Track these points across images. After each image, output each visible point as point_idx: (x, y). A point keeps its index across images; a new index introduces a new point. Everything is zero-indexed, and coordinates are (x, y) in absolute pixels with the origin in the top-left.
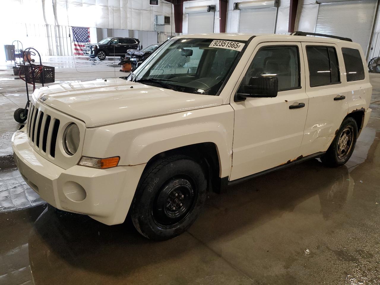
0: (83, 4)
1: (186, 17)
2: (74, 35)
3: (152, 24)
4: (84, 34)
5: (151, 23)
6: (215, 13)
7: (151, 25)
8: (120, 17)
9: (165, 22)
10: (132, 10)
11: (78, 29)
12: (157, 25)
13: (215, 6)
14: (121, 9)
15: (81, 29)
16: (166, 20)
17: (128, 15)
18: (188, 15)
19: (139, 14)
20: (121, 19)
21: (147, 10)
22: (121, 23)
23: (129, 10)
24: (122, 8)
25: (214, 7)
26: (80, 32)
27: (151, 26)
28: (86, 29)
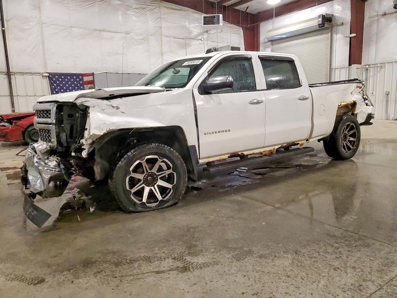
0: (72, 28)
1: (266, 47)
8: (149, 51)
11: (63, 77)
13: (332, 15)
14: (150, 37)
15: (69, 77)
18: (270, 43)
20: (151, 55)
21: (198, 40)
23: (165, 39)
24: (151, 35)
25: (331, 18)
28: (80, 77)
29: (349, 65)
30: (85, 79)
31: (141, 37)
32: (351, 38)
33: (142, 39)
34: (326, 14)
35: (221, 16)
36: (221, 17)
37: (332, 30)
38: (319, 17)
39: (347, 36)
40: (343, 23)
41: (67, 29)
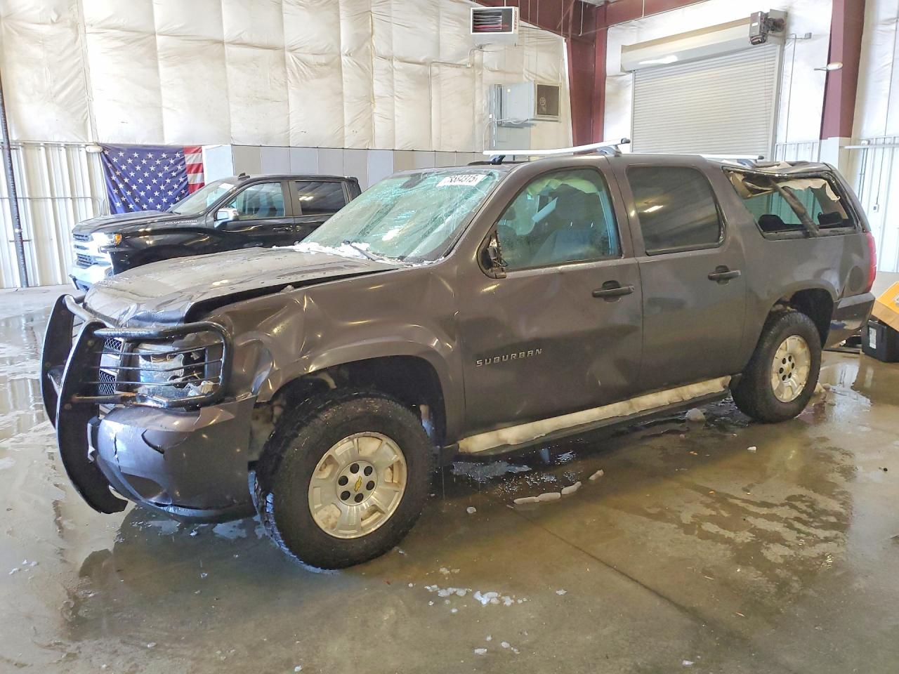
0: (157, 36)
1: (620, 87)
2: (113, 182)
3: (480, 122)
4: (167, 175)
5: (477, 118)
6: (782, 50)
7: (474, 126)
8: (341, 93)
9: (540, 111)
10: (396, 64)
11: (136, 155)
12: (500, 125)
13: (786, 14)
14: (344, 59)
15: (150, 156)
16: (543, 100)
17: (378, 88)
18: (630, 76)
19: (424, 81)
20: (345, 104)
21: (459, 66)
22: (347, 122)
23: (380, 64)
24: (348, 55)
25: (782, 21)
26: (145, 168)
27: (473, 134)
28: (178, 155)
29: (821, 138)
30: (190, 158)
31: (323, 60)
32: (828, 72)
33: (325, 65)
34: (771, 10)
35: (515, 10)
36: (516, 12)
37: (783, 50)
38: (753, 17)
39: (819, 68)
40: (810, 34)
41: (145, 38)
